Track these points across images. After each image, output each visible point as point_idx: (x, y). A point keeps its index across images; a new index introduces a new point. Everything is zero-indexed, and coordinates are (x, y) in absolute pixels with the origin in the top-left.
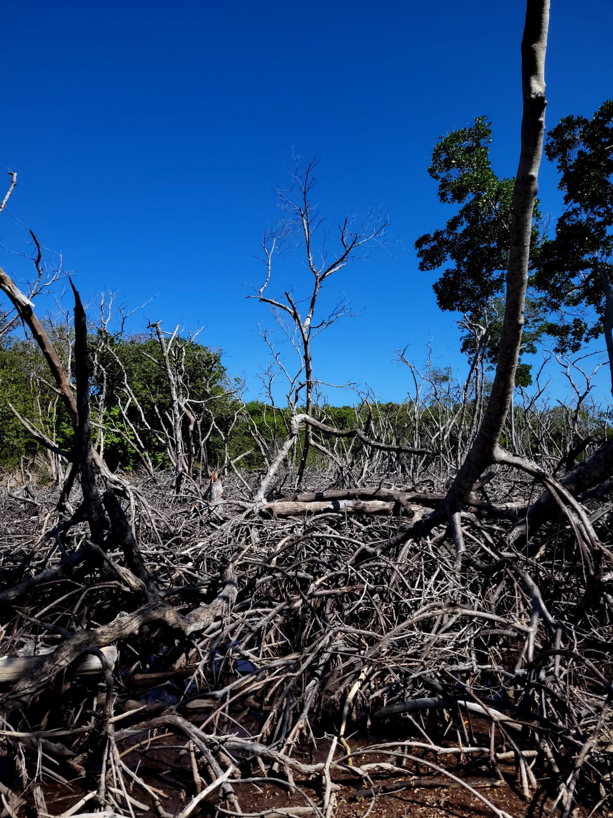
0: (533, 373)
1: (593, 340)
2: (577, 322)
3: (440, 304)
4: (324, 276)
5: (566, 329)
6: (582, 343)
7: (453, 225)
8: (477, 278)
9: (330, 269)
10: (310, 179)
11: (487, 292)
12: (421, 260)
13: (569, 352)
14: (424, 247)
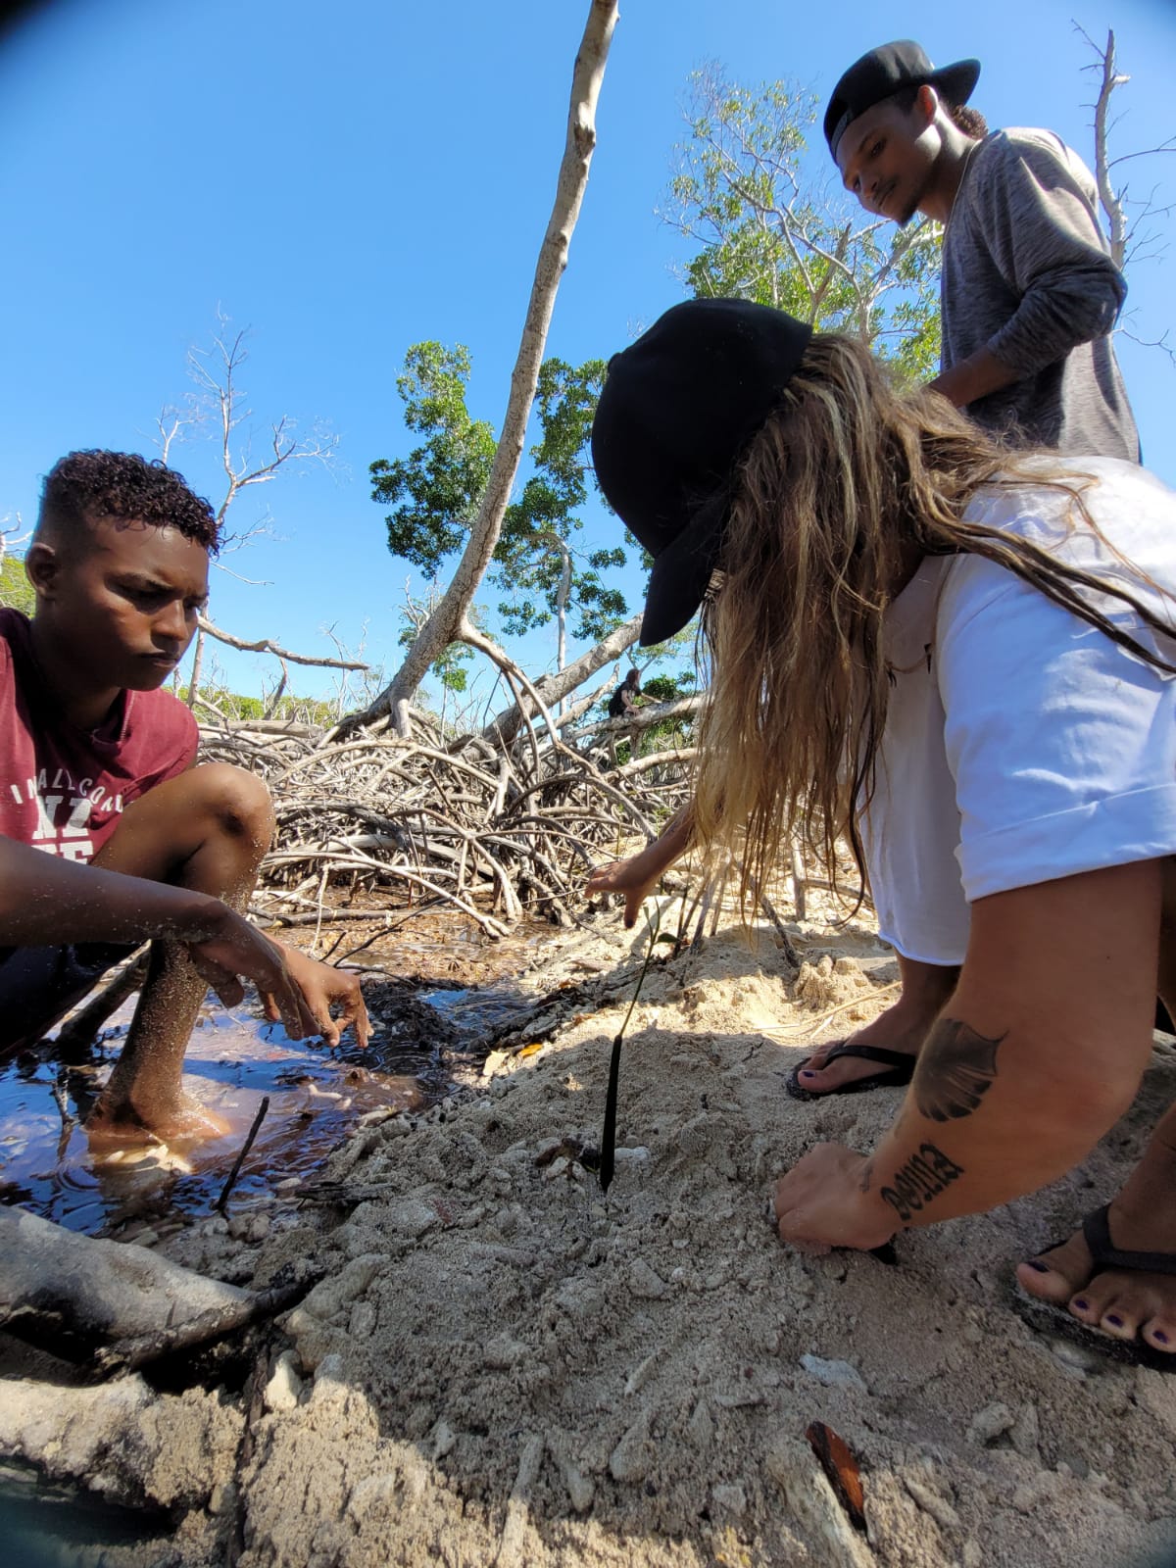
0: (469, 679)
1: (538, 627)
2: (527, 606)
3: (392, 546)
4: (242, 483)
5: (515, 612)
6: (529, 628)
7: (417, 456)
8: (436, 527)
9: (252, 477)
10: (240, 351)
11: (444, 547)
12: (375, 488)
13: (516, 635)
14: (381, 474)
